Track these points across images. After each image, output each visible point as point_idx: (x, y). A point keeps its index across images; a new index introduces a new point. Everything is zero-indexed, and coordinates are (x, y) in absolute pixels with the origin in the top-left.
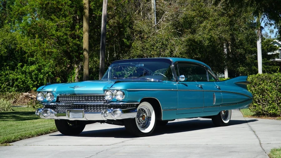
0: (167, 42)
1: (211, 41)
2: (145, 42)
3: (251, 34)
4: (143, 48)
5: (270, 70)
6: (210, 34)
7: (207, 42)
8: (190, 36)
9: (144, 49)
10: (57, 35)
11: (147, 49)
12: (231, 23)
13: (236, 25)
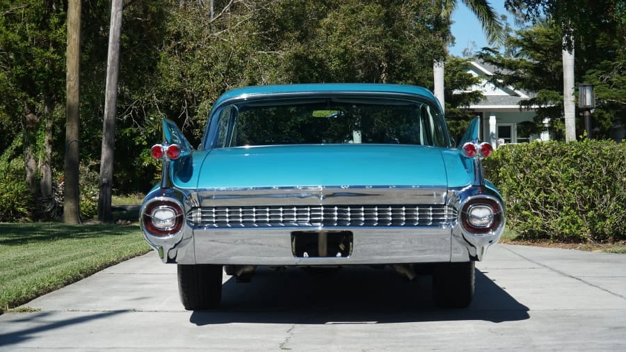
0: (242, 60)
1: (346, 61)
2: (187, 59)
3: (433, 46)
4: (182, 73)
5: (457, 131)
6: (342, 44)
7: (337, 62)
8: (299, 48)
9: (185, 76)
11: (192, 76)
12: (389, 20)
13: (397, 24)
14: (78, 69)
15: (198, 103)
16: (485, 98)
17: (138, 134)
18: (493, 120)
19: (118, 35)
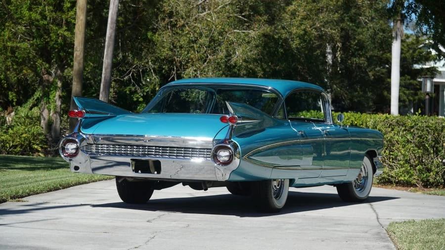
0: (221, 36)
1: (305, 41)
2: (177, 33)
4: (173, 44)
5: (414, 100)
6: (303, 27)
7: (297, 42)
8: (267, 29)
9: (175, 47)
10: (30, 19)
11: (181, 47)
12: (346, 7)
13: (353, 11)
14: (83, 42)
15: (185, 70)
16: (440, 73)
17: (136, 92)
19: (115, 17)
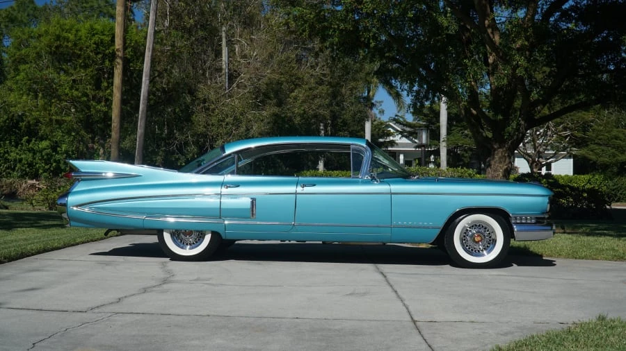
0: (242, 116)
1: (304, 118)
2: (210, 115)
3: (360, 112)
4: (207, 123)
6: (302, 108)
7: (298, 119)
8: (276, 110)
9: (208, 125)
11: (213, 125)
12: (334, 95)
13: (339, 98)
14: (119, 115)
15: (216, 141)
16: (397, 144)
17: (179, 159)
18: (402, 157)
19: (146, 95)
